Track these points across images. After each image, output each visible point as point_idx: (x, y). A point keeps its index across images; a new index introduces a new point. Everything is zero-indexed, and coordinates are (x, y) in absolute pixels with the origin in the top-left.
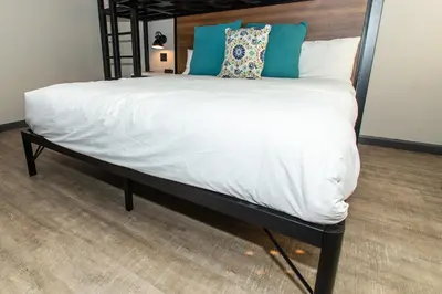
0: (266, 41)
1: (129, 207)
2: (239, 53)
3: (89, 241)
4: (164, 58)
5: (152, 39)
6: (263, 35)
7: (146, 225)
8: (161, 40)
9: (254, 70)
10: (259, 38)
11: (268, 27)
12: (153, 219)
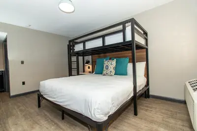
0: (115, 64)
1: (63, 118)
2: (107, 68)
3: (47, 128)
4: (89, 68)
5: (85, 62)
6: (114, 62)
7: (66, 124)
8: (88, 62)
9: (112, 73)
10: (113, 63)
11: (115, 60)
12: (68, 122)
